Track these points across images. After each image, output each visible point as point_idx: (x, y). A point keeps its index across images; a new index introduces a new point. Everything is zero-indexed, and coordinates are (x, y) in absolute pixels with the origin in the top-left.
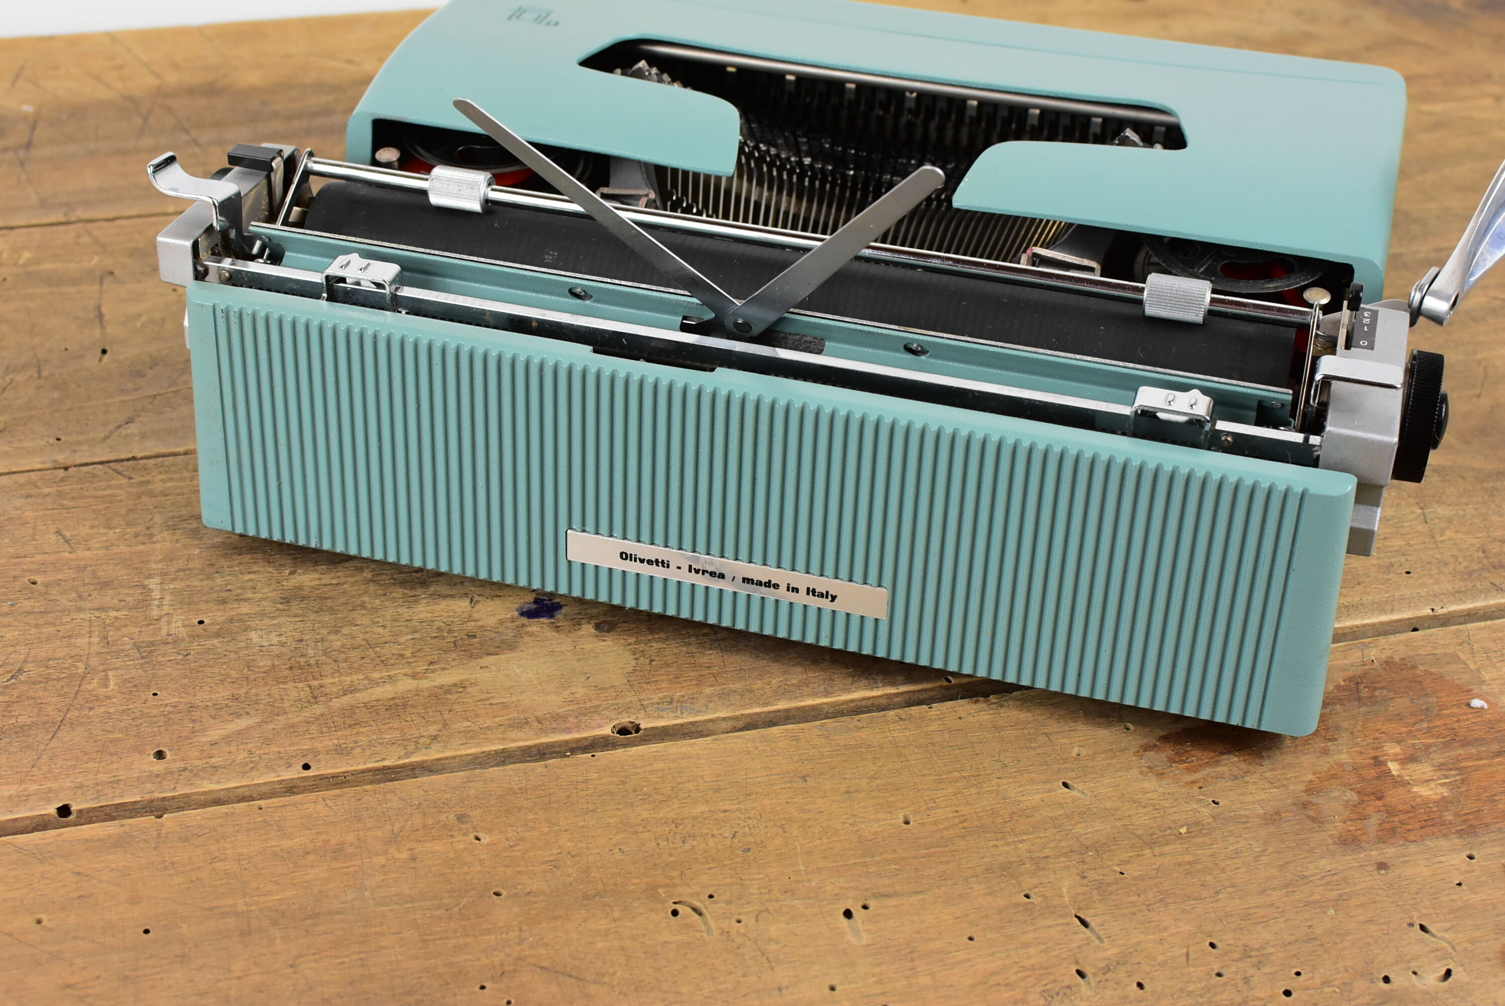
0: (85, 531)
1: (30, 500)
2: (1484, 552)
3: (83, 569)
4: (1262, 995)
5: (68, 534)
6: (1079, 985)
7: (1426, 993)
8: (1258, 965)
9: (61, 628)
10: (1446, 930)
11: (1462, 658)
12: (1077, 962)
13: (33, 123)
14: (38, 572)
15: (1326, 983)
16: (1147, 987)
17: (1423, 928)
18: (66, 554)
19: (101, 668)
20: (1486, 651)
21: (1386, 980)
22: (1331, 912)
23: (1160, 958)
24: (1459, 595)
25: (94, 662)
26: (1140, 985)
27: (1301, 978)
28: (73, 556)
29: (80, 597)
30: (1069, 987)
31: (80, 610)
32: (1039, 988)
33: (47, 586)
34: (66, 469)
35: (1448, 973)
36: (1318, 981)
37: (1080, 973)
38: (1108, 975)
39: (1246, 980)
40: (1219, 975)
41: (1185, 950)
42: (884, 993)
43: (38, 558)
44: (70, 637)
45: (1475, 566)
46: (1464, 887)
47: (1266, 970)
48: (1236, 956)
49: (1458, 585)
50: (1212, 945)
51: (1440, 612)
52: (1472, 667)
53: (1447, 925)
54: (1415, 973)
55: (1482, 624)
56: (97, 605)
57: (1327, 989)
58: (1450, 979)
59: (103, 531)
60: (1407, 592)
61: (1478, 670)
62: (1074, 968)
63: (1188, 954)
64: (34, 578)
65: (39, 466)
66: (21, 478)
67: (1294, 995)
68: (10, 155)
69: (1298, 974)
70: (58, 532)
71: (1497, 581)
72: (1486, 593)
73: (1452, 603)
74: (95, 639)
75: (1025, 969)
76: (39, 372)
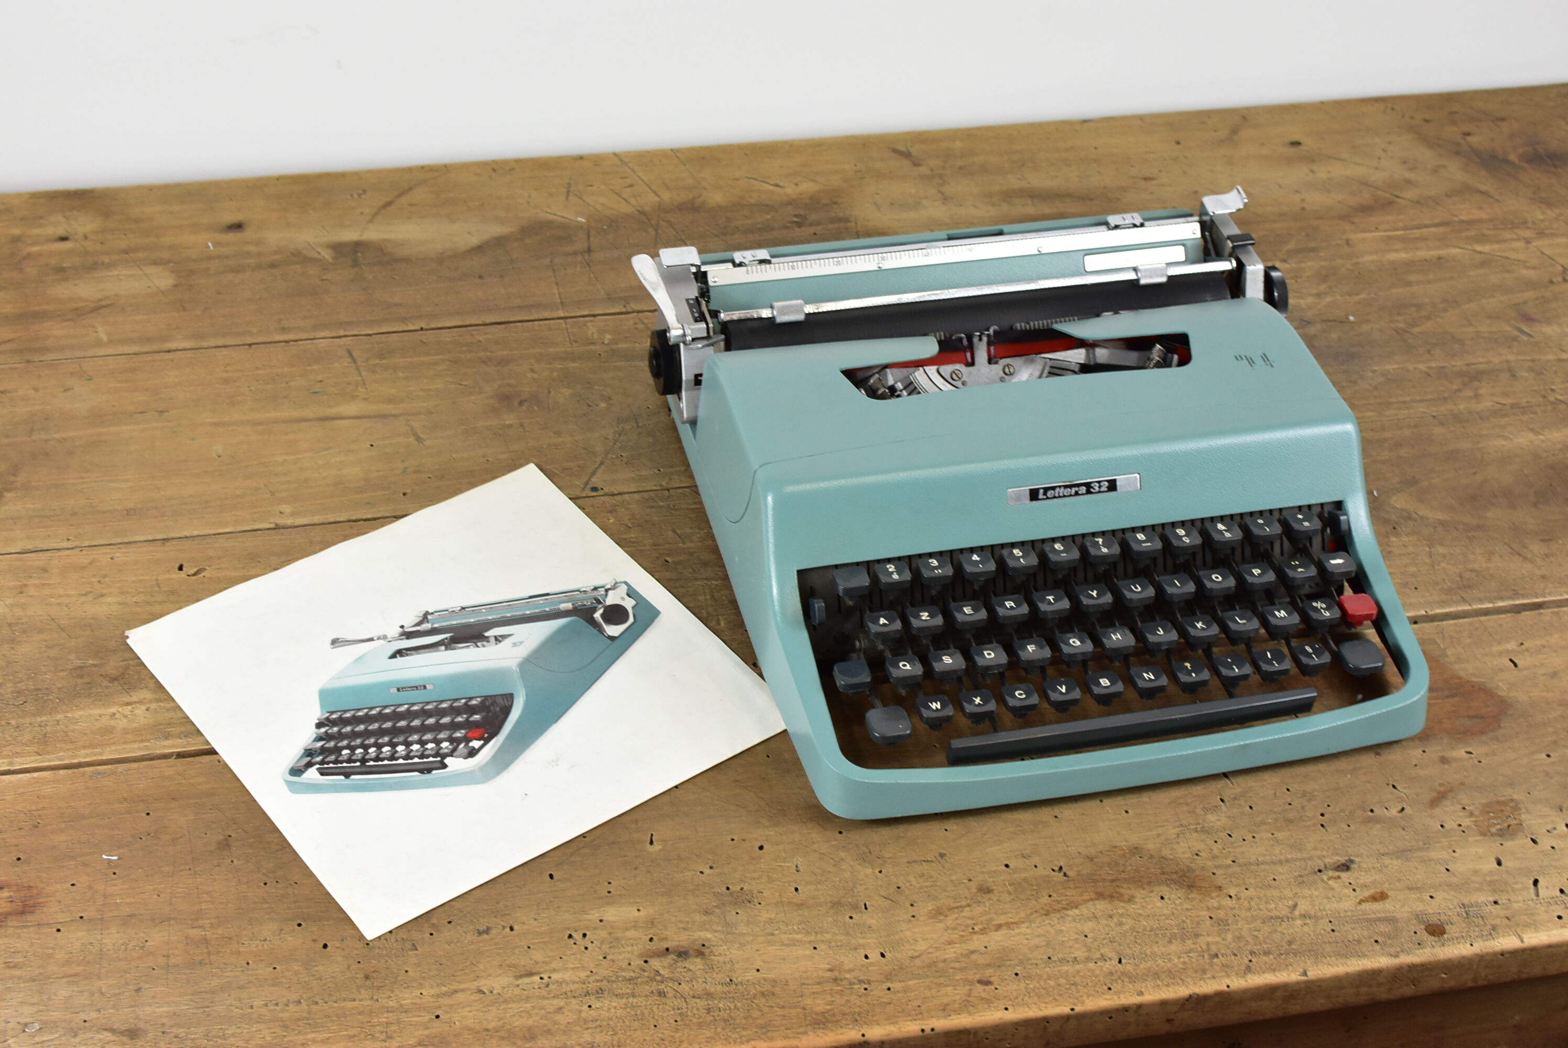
0: (688, 530)
1: (654, 510)
2: (1461, 578)
3: (691, 554)
4: (1309, 815)
5: (679, 532)
6: (1221, 806)
7: (1390, 818)
8: (1309, 801)
9: (689, 589)
10: (1405, 788)
11: (1438, 640)
12: (1221, 795)
13: (588, 231)
14: (668, 555)
15: (1342, 811)
16: (1254, 808)
17: (1394, 787)
18: (681, 545)
19: (715, 614)
20: (1451, 637)
21: (1372, 811)
22: (1349, 776)
23: (1262, 794)
24: (1442, 603)
25: (710, 610)
26: (1251, 807)
27: (1330, 808)
28: (684, 546)
29: (694, 571)
30: (1216, 807)
31: (696, 579)
32: (1201, 806)
33: (675, 563)
34: (668, 490)
35: (1403, 809)
36: (1338, 810)
37: (1222, 800)
38: (1236, 802)
39: (1303, 807)
40: (1290, 804)
41: (1273, 792)
42: (1126, 805)
43: (667, 546)
44: (694, 595)
45: (1454, 586)
46: (1418, 767)
47: (1313, 803)
48: (1299, 795)
49: (1444, 597)
50: (1288, 790)
51: (1430, 613)
52: (1442, 646)
53: (1405, 785)
54: (1386, 808)
55: (1452, 622)
56: (704, 577)
57: (1342, 814)
58: (1403, 813)
59: (697, 531)
60: (1413, 600)
61: (1445, 649)
62: (1219, 797)
63: (1275, 794)
64: (668, 559)
65: (654, 488)
66: (646, 495)
67: (1326, 815)
68: (579, 258)
69: (1329, 806)
70: (673, 531)
71: (1464, 595)
72: (1457, 603)
73: (1437, 608)
74: (708, 597)
75: (1195, 796)
76: (637, 423)
